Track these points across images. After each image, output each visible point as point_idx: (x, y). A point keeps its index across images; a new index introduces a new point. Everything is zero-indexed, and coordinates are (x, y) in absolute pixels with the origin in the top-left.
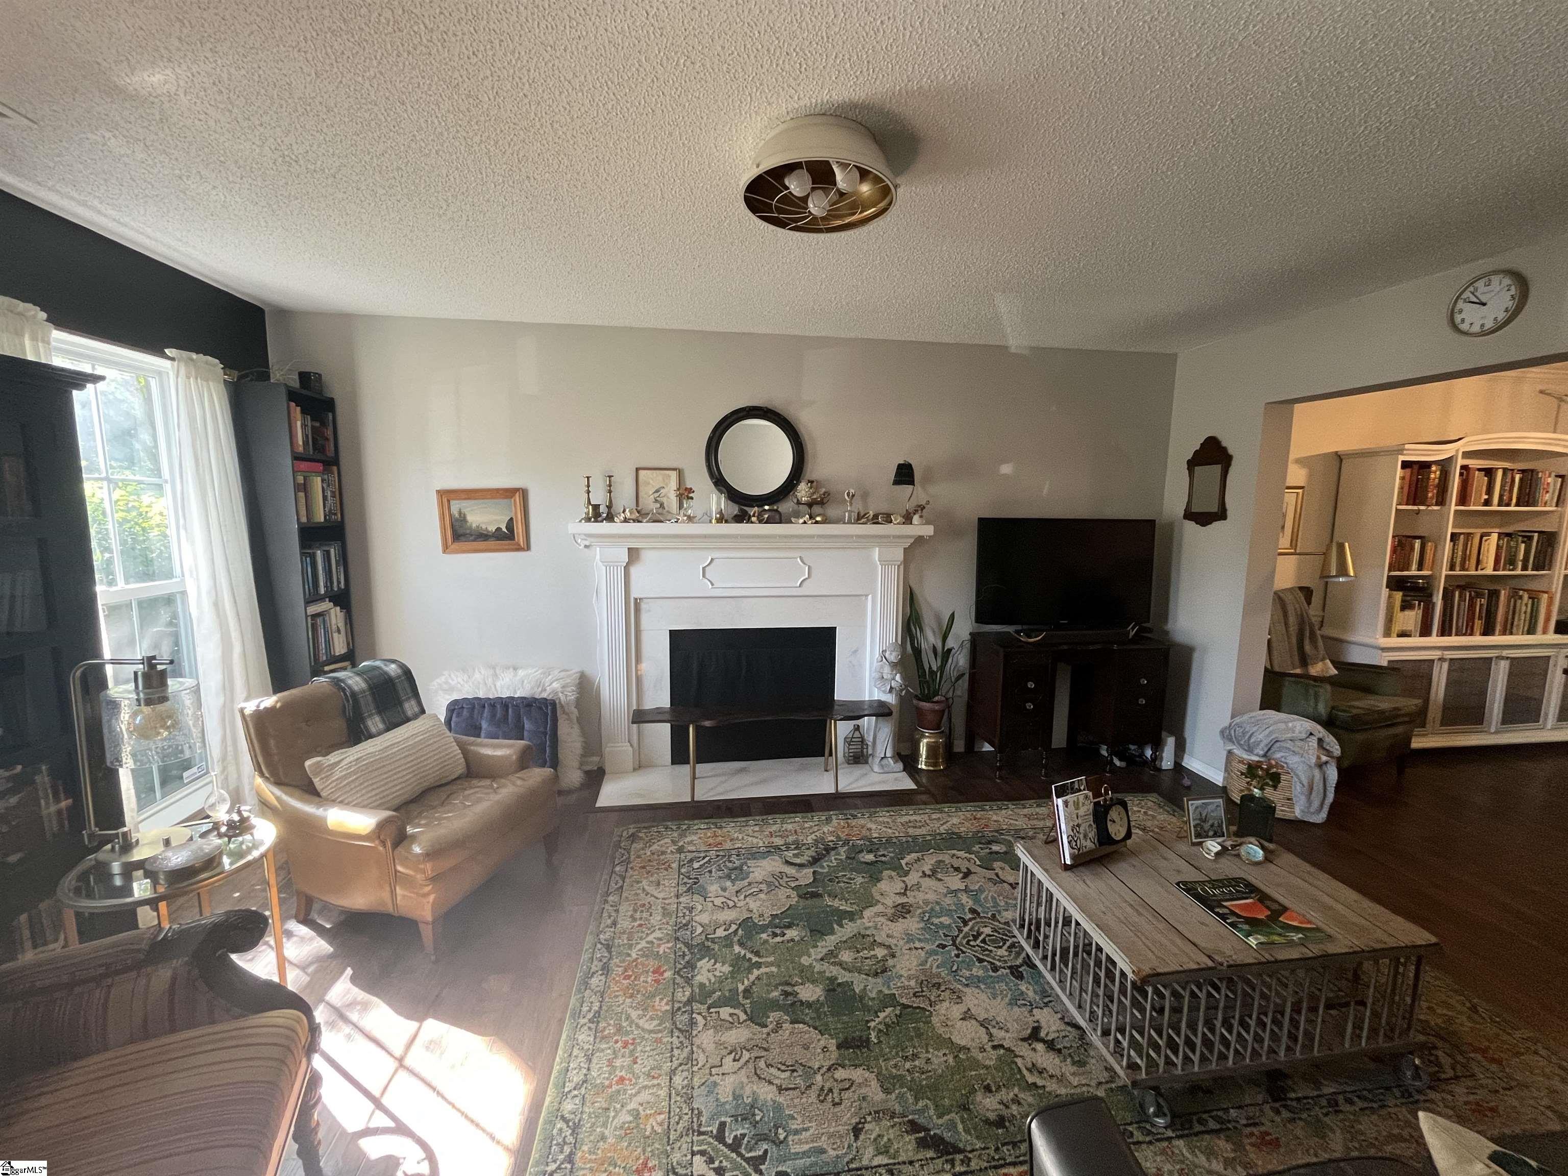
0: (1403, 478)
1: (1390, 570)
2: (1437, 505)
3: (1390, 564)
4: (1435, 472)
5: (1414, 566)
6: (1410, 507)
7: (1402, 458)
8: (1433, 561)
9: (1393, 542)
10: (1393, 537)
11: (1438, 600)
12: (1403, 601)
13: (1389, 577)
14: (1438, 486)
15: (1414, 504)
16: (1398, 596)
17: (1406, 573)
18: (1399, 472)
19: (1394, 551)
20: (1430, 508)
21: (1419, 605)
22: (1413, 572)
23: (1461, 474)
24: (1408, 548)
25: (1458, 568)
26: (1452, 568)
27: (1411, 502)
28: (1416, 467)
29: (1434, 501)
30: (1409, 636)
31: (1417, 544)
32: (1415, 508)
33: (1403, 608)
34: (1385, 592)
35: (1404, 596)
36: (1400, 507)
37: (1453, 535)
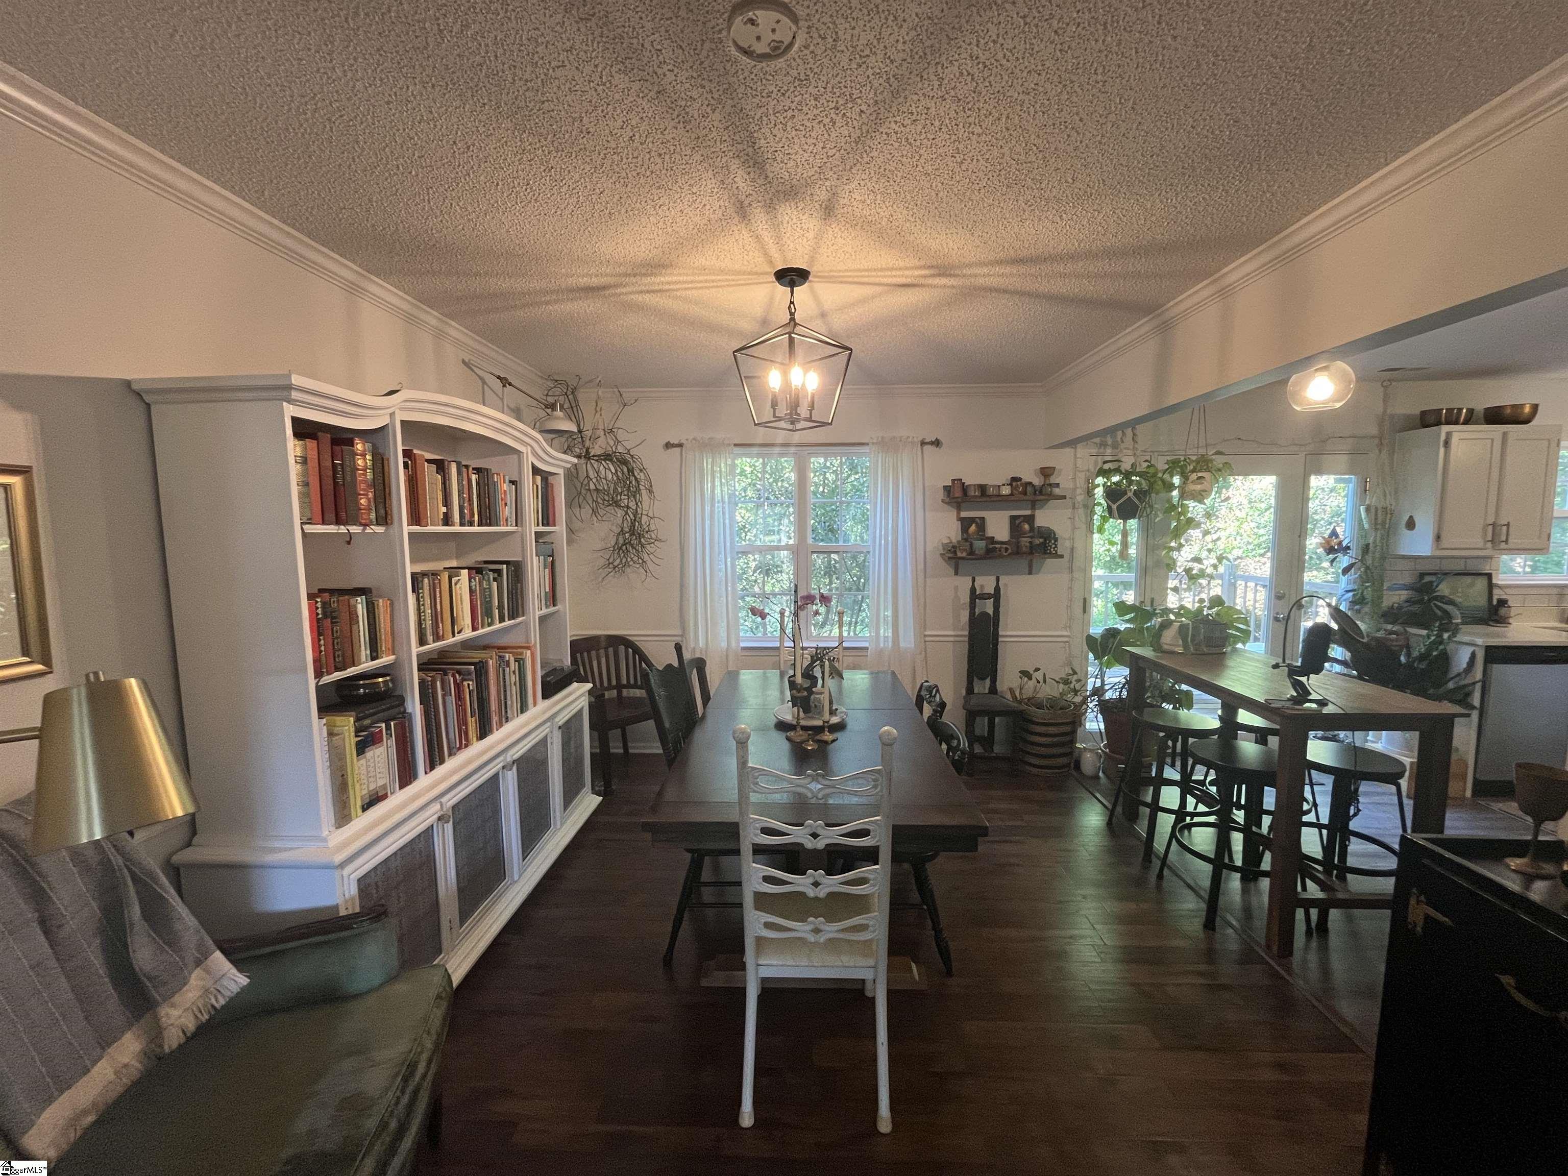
0: (304, 461)
1: (318, 674)
2: (378, 524)
3: (317, 661)
4: (363, 455)
5: (364, 652)
6: (332, 529)
7: (290, 411)
8: (393, 633)
9: (313, 610)
10: (311, 597)
11: (415, 707)
12: (358, 731)
13: (319, 689)
14: (374, 484)
15: (338, 522)
16: (347, 723)
17: (351, 671)
18: (293, 447)
19: (318, 630)
20: (368, 530)
21: (388, 728)
22: (366, 665)
23: (406, 465)
24: (345, 616)
25: (430, 638)
26: (422, 641)
27: (331, 516)
28: (326, 438)
29: (373, 516)
30: (385, 797)
31: (360, 606)
32: (343, 529)
33: (361, 748)
34: (318, 727)
35: (357, 720)
36: (309, 529)
37: (414, 576)
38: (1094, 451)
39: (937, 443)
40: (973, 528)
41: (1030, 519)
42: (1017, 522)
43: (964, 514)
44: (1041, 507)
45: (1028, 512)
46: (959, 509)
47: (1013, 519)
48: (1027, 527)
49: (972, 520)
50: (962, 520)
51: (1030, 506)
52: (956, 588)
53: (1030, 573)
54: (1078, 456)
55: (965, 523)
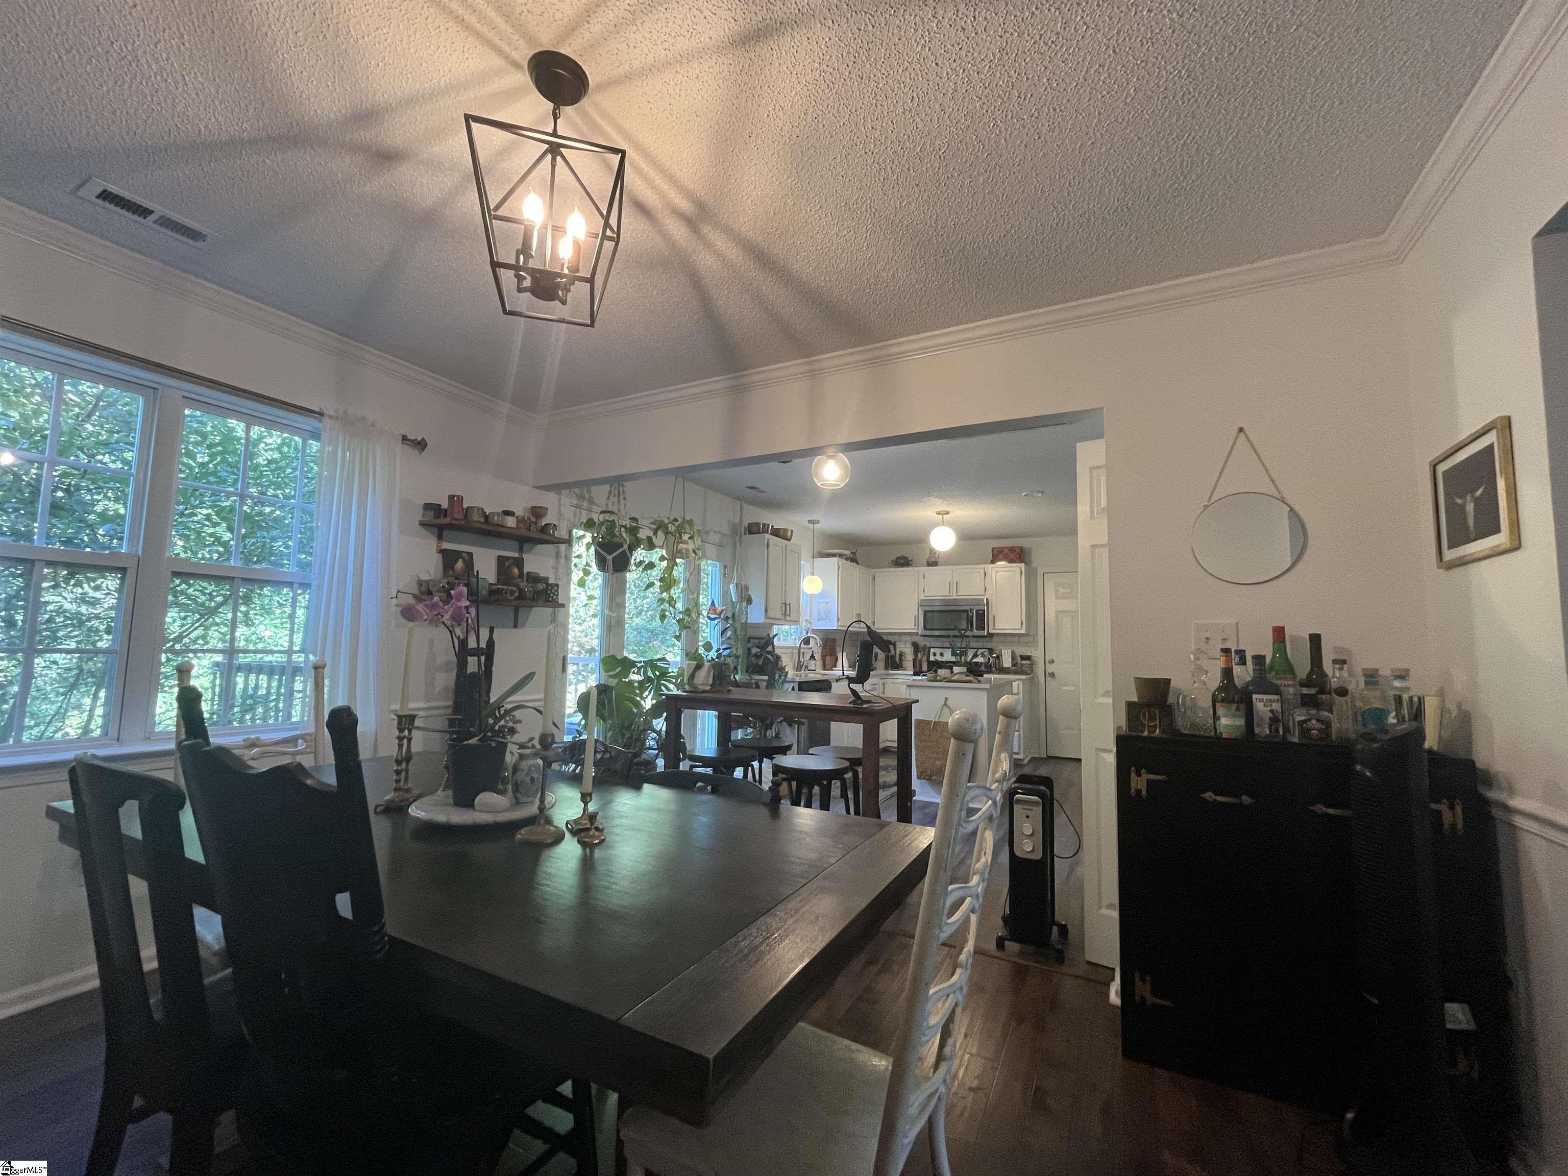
38: (575, 502)
39: (421, 445)
40: (460, 564)
41: (519, 563)
42: (507, 564)
43: (446, 546)
44: (529, 551)
45: (516, 555)
46: (440, 537)
47: (501, 560)
48: (516, 571)
49: (458, 555)
50: (443, 552)
51: (517, 547)
52: (431, 643)
53: (516, 626)
54: (562, 502)
55: (449, 558)
